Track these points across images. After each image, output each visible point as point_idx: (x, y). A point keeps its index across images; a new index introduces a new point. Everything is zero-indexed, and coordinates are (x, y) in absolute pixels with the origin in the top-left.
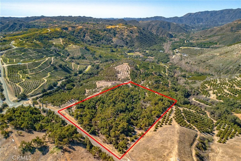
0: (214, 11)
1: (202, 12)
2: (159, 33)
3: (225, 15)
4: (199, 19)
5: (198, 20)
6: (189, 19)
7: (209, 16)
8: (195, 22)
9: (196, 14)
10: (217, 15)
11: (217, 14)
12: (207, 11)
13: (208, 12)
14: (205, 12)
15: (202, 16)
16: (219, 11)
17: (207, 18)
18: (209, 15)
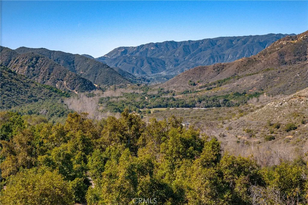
0: (189, 41)
1: (157, 45)
2: (41, 77)
3: (222, 50)
4: (153, 61)
5: (153, 64)
6: (125, 61)
7: (179, 53)
8: (143, 69)
9: (141, 50)
10: (201, 50)
11: (199, 48)
12: (172, 42)
13: (173, 44)
14: (167, 43)
15: (162, 55)
16: (203, 40)
17: (177, 61)
18: (178, 50)
